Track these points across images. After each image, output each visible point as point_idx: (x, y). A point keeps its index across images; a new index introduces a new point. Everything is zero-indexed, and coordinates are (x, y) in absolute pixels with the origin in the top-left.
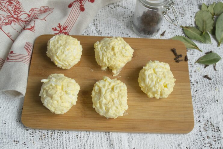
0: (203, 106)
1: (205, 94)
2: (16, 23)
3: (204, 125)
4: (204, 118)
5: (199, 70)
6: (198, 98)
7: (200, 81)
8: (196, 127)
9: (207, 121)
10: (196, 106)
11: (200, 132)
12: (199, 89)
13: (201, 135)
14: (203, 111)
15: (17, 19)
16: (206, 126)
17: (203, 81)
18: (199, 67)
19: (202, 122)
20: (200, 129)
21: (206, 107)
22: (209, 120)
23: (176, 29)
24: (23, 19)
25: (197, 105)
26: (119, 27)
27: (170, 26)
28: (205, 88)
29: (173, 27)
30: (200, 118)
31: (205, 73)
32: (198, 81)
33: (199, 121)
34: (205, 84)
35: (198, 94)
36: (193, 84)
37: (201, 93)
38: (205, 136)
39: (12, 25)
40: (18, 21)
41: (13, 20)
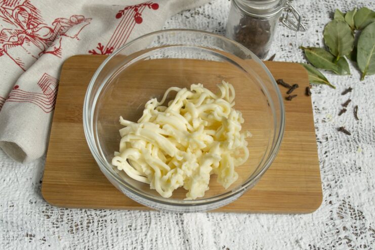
0: (337, 177)
1: (340, 157)
2: (31, 42)
3: (339, 208)
4: (338, 197)
5: (331, 118)
6: (328, 165)
7: (331, 137)
8: (326, 212)
9: (343, 202)
10: (325, 178)
11: (332, 219)
12: (330, 149)
13: (333, 224)
14: (336, 186)
15: (33, 37)
16: (342, 210)
17: (337, 136)
18: (329, 114)
19: (335, 204)
20: (331, 215)
21: (341, 178)
22: (347, 201)
23: (292, 51)
24: (41, 37)
25: (327, 175)
27: (283, 47)
28: (341, 147)
29: (287, 48)
30: (331, 197)
31: (341, 123)
32: (329, 136)
33: (330, 202)
34: (341, 141)
36: (321, 142)
37: (333, 155)
38: (340, 227)
39: (23, 45)
40: (35, 39)
41: (26, 38)
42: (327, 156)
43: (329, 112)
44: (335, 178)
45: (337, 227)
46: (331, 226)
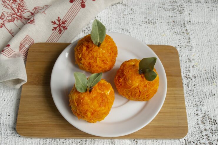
0: (201, 100)
1: (203, 88)
2: (19, 20)
3: (202, 118)
4: (201, 111)
5: (197, 65)
6: (196, 93)
7: (198, 76)
8: (194, 120)
9: (204, 114)
11: (198, 124)
12: (197, 83)
13: (199, 127)
14: (200, 105)
15: (21, 17)
16: (204, 119)
17: (201, 75)
18: (197, 62)
19: (200, 115)
20: (198, 122)
21: (204, 100)
22: (207, 113)
23: (174, 25)
24: (26, 17)
25: (195, 99)
26: (119, 23)
27: (169, 23)
28: (203, 82)
29: (171, 24)
30: (197, 111)
31: (203, 68)
32: (196, 76)
33: (197, 114)
34: (203, 79)
35: (196, 88)
36: (191, 79)
37: (199, 87)
38: (203, 129)
39: (14, 22)
40: (22, 19)
41: (16, 17)
42: (195, 87)
43: (196, 62)
44: (200, 100)
45: (201, 129)
46: (197, 129)
